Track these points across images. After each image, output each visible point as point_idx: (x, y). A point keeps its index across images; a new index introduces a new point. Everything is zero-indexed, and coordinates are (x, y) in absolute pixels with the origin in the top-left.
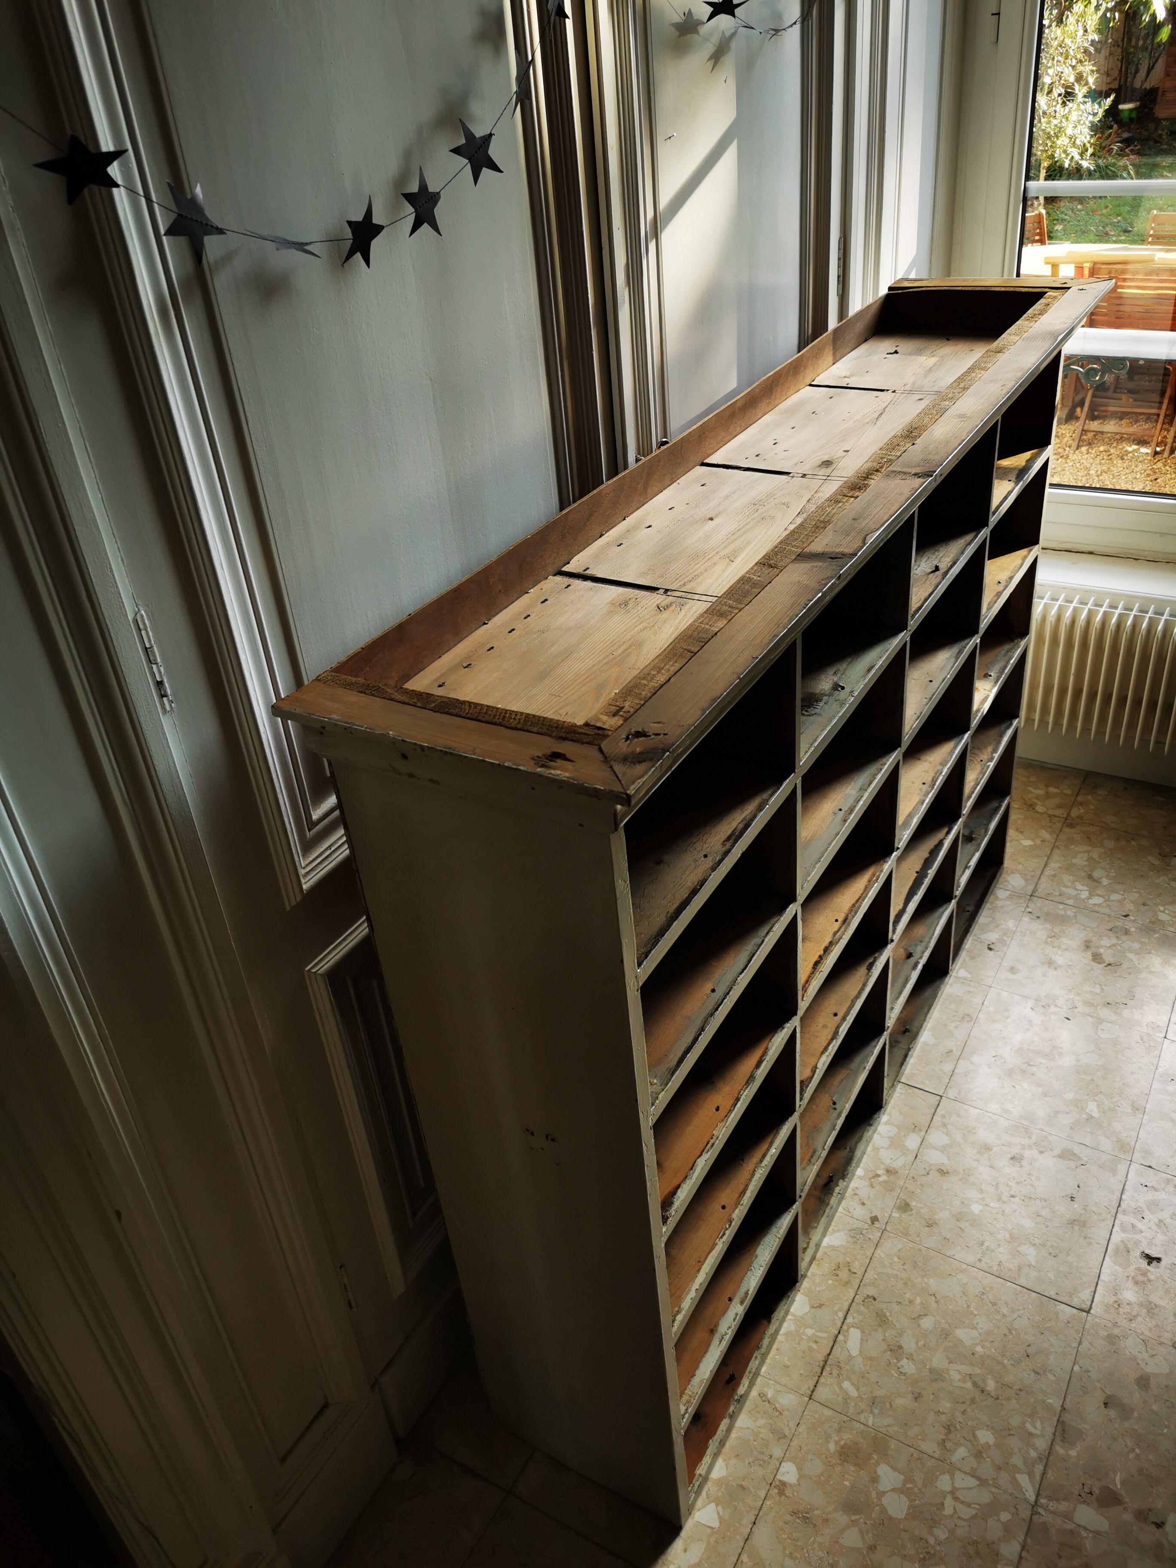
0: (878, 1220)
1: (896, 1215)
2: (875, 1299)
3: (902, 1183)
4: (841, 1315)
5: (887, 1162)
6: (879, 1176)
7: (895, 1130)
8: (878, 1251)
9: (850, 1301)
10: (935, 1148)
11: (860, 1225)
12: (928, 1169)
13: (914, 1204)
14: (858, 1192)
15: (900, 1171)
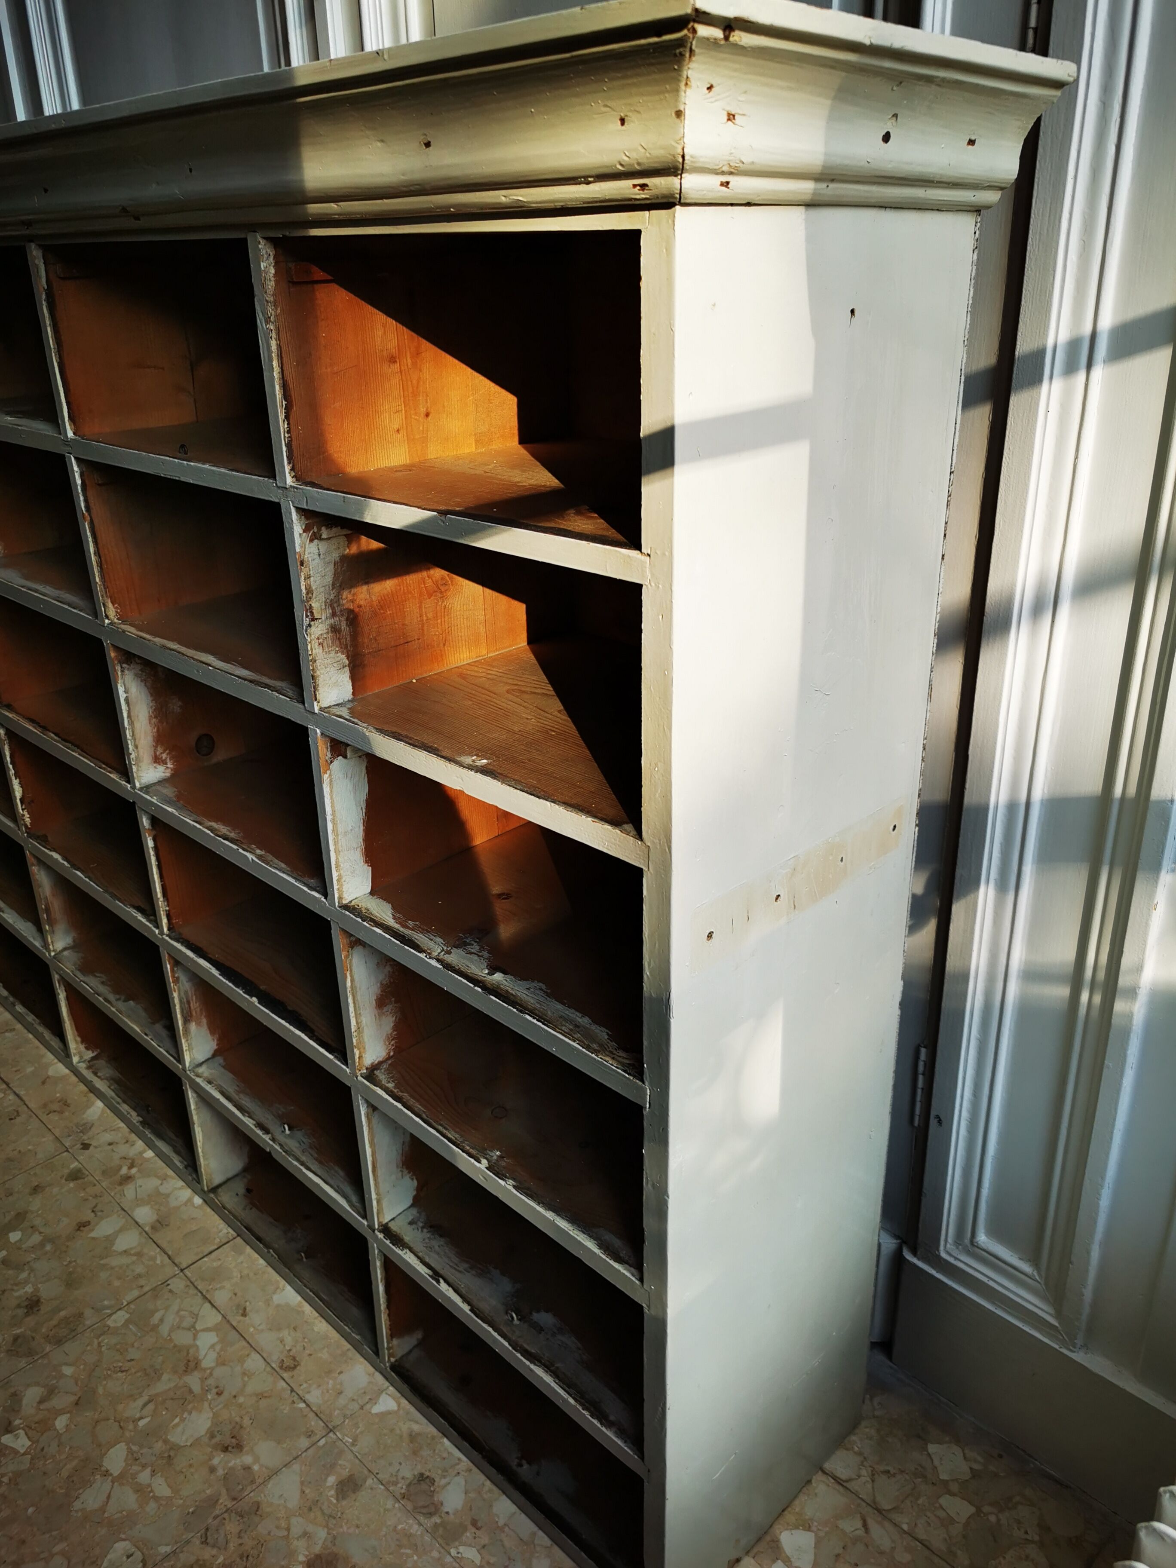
0: (83, 1149)
1: (75, 1165)
2: (11, 1119)
3: (104, 1184)
4: (22, 1093)
5: (140, 1182)
6: (130, 1168)
7: (173, 1203)
8: (51, 1138)
9: (27, 1103)
10: (121, 1230)
11: (90, 1134)
12: (99, 1214)
13: (72, 1185)
14: (127, 1145)
15: (119, 1188)
